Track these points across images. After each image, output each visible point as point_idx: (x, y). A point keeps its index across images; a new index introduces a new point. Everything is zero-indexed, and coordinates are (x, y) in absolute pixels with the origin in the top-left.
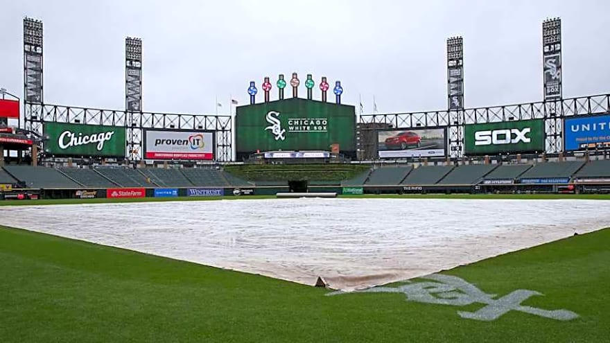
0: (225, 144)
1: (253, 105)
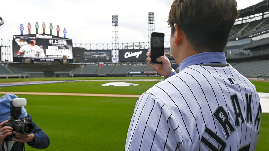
0: (7, 53)
1: (22, 35)
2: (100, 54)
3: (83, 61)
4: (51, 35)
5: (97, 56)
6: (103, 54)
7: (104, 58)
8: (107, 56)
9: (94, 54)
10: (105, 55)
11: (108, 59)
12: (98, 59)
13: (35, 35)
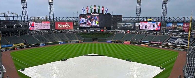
1: (83, 14)
2: (128, 25)
3: (117, 29)
4: (99, 13)
5: (126, 25)
6: (130, 24)
7: (130, 27)
8: (132, 26)
9: (124, 24)
10: (131, 25)
11: (133, 27)
12: (127, 27)
13: (90, 14)
